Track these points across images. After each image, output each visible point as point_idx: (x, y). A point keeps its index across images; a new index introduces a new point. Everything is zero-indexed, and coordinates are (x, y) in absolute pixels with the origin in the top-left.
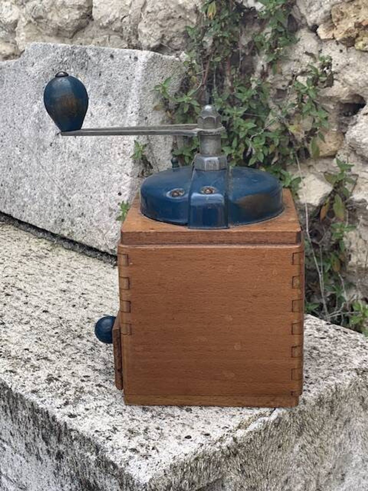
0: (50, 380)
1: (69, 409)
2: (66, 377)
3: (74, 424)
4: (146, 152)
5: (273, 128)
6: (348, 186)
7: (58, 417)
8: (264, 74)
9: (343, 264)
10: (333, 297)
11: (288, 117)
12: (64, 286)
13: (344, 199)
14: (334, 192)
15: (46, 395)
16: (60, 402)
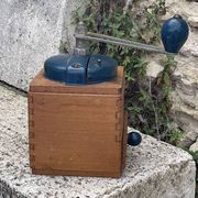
0: (8, 165)
1: (17, 181)
2: (16, 164)
3: (18, 189)
4: (67, 46)
5: (134, 35)
6: (172, 68)
7: (11, 185)
8: (130, 7)
9: (168, 109)
10: (162, 126)
11: (142, 30)
12: (20, 116)
13: (170, 74)
14: (165, 71)
15: (5, 173)
16: (12, 177)
